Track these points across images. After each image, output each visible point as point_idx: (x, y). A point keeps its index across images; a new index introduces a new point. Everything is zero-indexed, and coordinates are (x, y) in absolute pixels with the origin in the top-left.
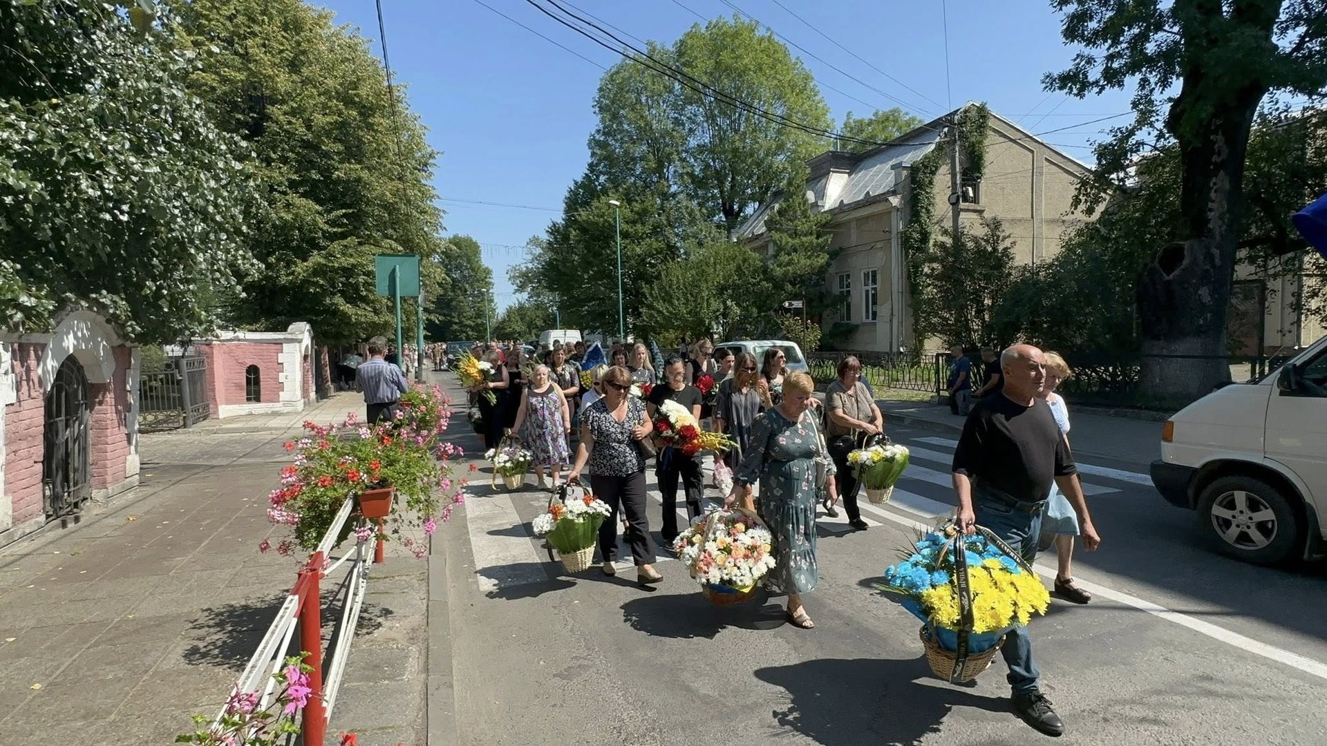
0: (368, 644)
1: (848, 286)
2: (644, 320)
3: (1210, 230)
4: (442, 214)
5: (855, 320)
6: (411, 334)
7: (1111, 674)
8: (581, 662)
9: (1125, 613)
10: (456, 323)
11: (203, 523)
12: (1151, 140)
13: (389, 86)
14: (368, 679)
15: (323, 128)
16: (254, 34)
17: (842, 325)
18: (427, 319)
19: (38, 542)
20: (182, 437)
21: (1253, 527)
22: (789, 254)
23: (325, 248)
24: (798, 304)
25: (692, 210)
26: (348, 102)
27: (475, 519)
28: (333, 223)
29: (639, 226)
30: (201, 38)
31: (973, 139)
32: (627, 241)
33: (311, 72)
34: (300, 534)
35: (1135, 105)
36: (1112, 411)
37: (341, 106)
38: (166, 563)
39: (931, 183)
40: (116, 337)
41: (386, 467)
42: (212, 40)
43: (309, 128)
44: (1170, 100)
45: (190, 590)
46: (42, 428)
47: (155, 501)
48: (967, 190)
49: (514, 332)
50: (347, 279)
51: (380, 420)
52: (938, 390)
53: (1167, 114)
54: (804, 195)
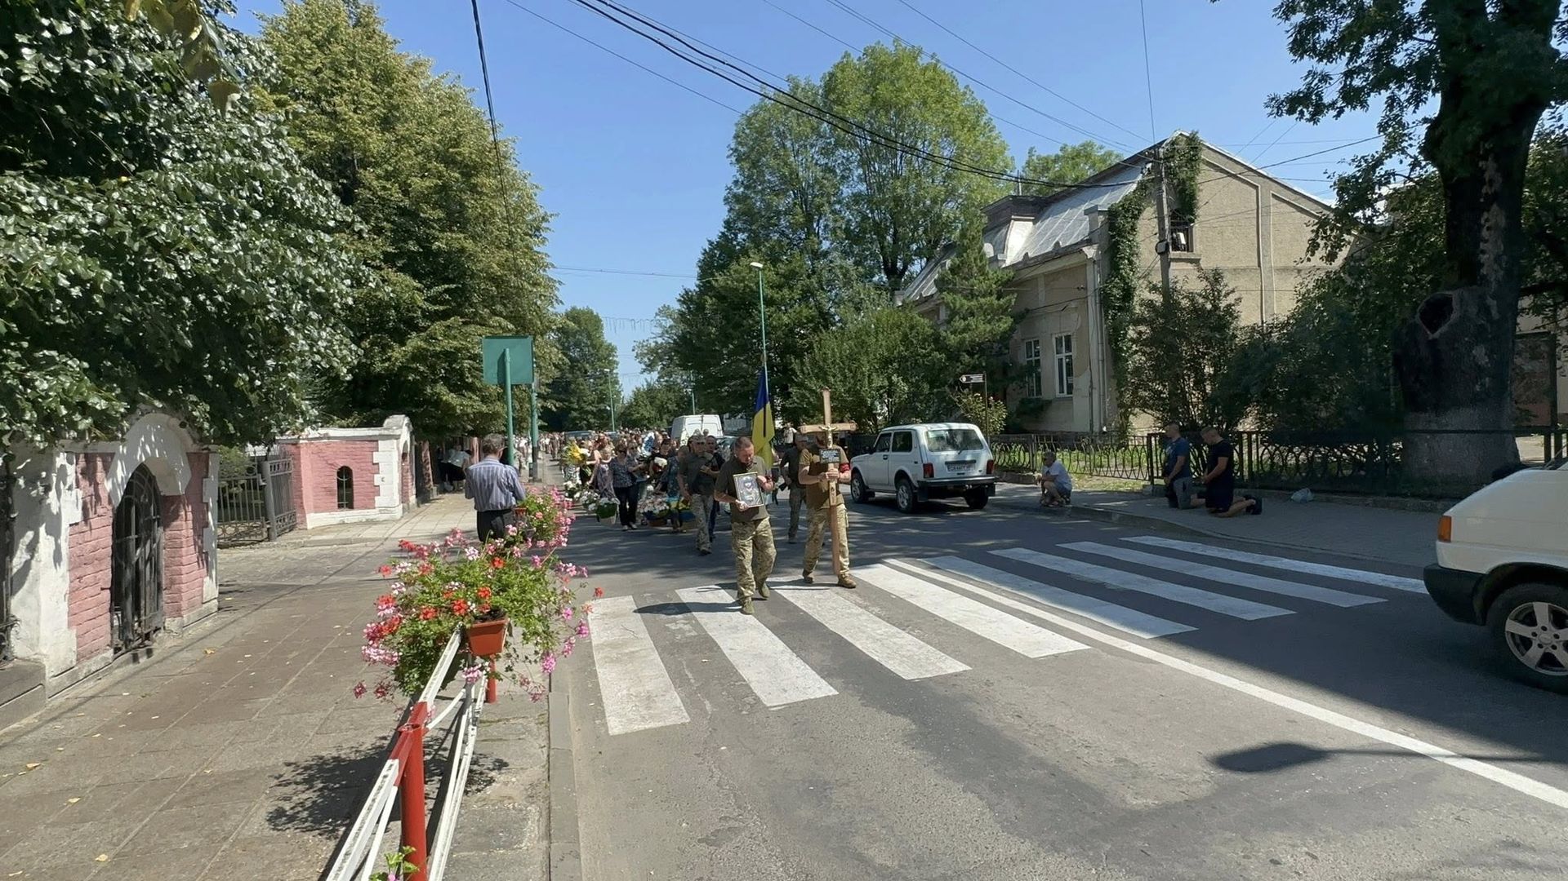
0: (479, 804)
1: (1037, 354)
2: (794, 402)
3: (1484, 277)
4: (557, 285)
5: (1046, 395)
6: (525, 425)
7: (1389, 840)
8: (731, 823)
9: (1400, 760)
10: (575, 410)
11: (291, 656)
12: (1404, 169)
13: (495, 142)
14: (479, 847)
15: (422, 193)
16: (342, 90)
17: (1030, 401)
18: (542, 407)
19: (105, 682)
20: (266, 551)
21: (1560, 648)
22: (965, 319)
23: (425, 329)
24: (977, 378)
25: (848, 271)
26: (449, 161)
27: (602, 646)
28: (433, 300)
29: (786, 291)
30: (284, 97)
31: (1183, 176)
32: (773, 309)
33: (408, 130)
34: (399, 675)
35: (1382, 127)
36: (1370, 500)
37: (442, 167)
38: (248, 706)
39: (1133, 229)
40: (191, 442)
41: (498, 594)
42: (296, 98)
43: (406, 193)
44: (1425, 120)
45: (275, 739)
46: (110, 549)
47: (235, 631)
48: (1178, 236)
49: (643, 418)
50: (450, 365)
51: (491, 536)
52: (1152, 478)
53: (1423, 137)
54: (981, 248)
